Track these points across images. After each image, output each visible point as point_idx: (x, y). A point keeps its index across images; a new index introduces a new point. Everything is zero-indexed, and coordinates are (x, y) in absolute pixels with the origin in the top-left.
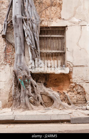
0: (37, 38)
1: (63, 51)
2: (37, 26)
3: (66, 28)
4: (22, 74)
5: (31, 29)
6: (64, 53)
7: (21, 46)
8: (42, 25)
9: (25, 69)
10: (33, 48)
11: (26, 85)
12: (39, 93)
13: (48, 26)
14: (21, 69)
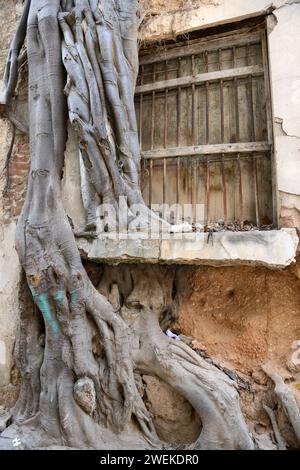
0: (121, 93)
1: (259, 144)
2: (124, 41)
3: (269, 19)
4: (42, 260)
5: (92, 51)
6: (269, 154)
7: (48, 135)
8: (148, 36)
9: (54, 236)
10: (91, 134)
11: (62, 319)
12: (127, 362)
13: (173, 33)
14: (41, 236)
